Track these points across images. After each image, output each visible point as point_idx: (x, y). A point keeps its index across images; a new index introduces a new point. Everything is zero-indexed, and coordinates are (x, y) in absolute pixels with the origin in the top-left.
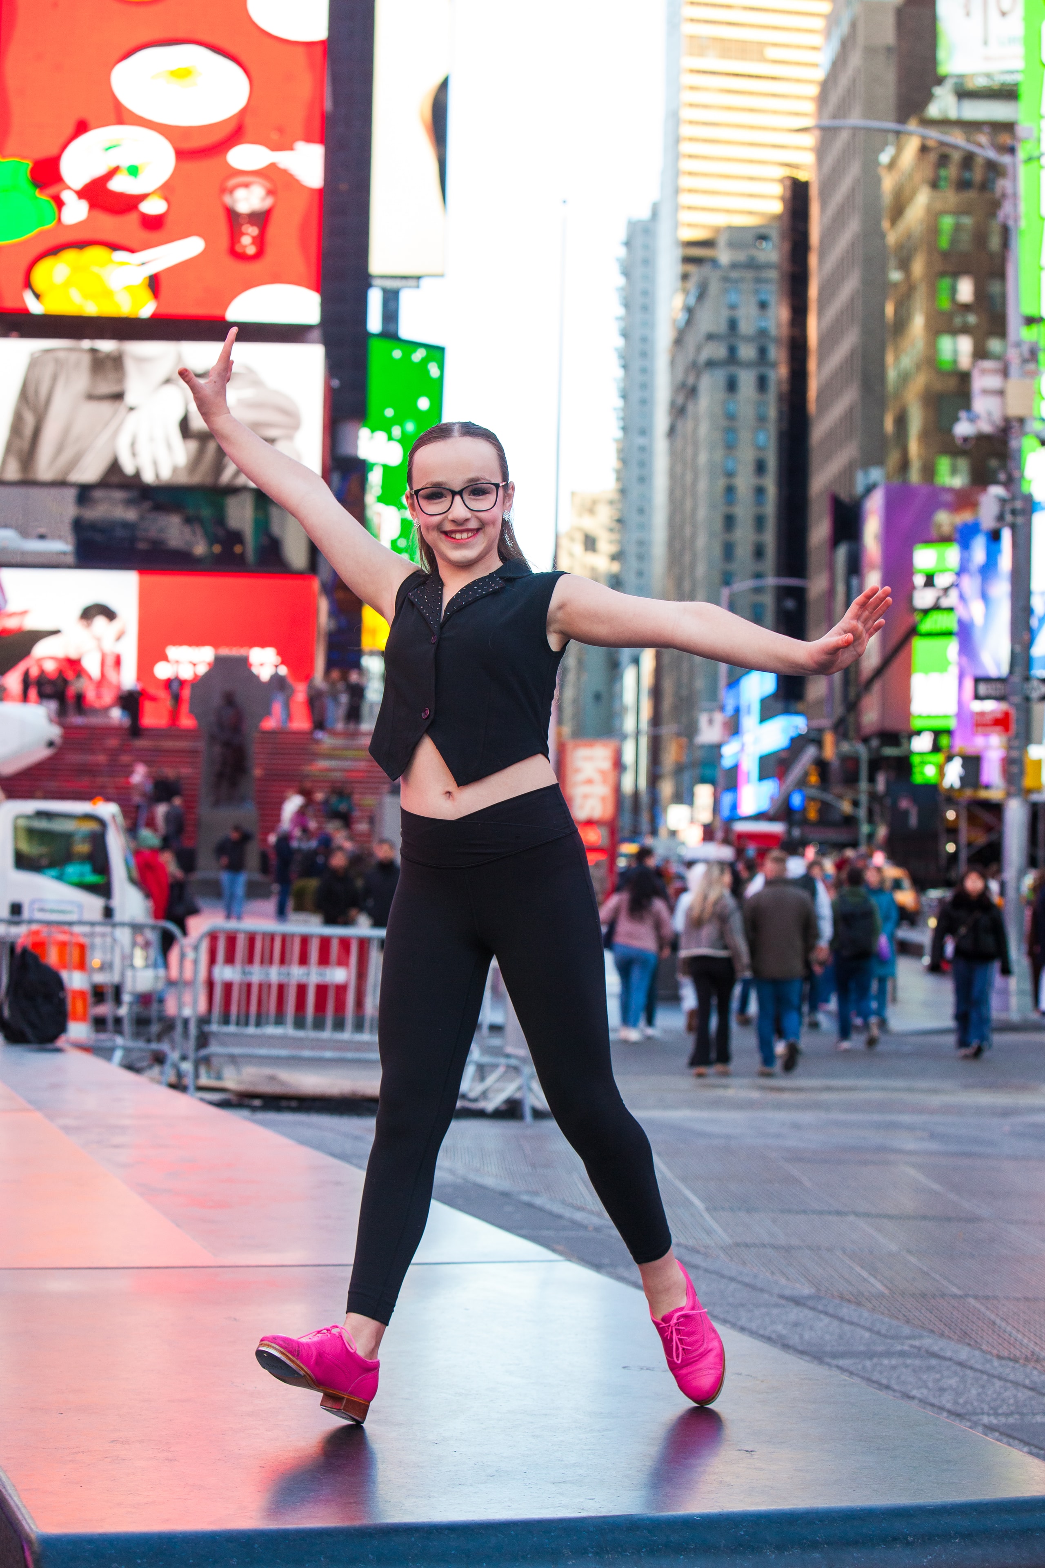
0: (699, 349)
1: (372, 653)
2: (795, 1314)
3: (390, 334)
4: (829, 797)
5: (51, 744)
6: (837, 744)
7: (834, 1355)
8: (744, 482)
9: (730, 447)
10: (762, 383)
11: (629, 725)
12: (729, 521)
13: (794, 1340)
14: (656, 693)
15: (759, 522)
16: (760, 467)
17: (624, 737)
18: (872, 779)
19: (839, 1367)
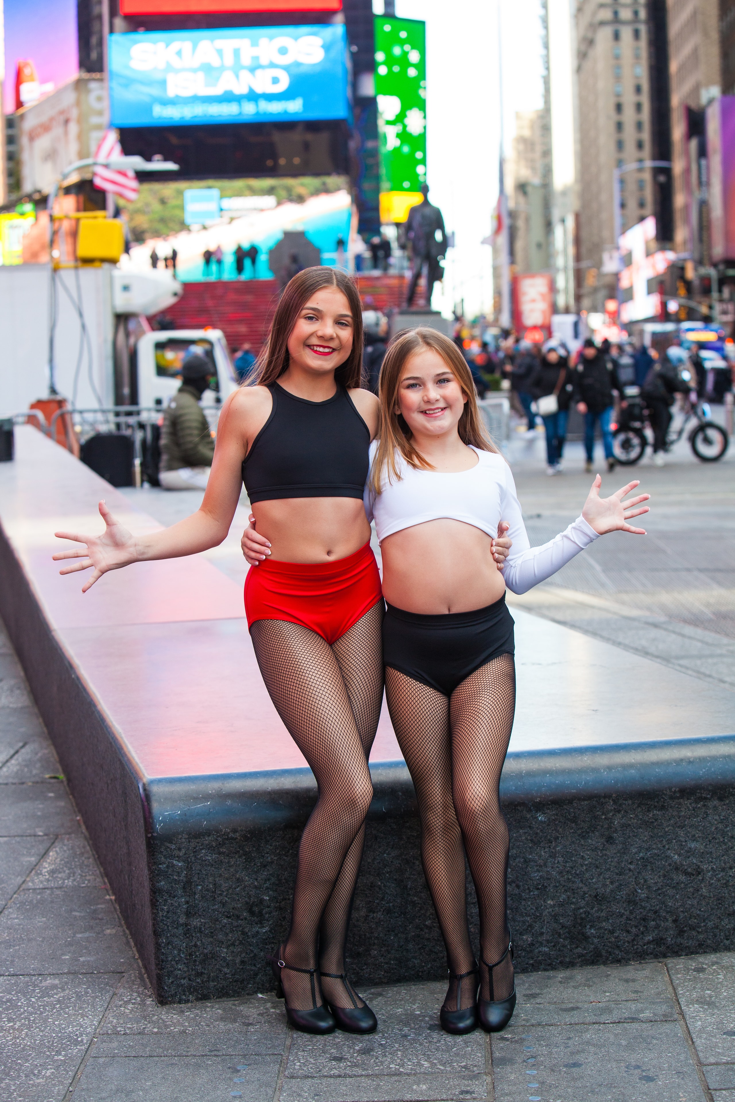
0: (594, 14)
1: (388, 224)
2: (654, 633)
3: (389, 15)
4: (693, 304)
5: (175, 294)
6: (696, 269)
7: (677, 658)
8: (629, 99)
9: (618, 78)
10: (637, 34)
11: (560, 261)
12: (619, 126)
13: (652, 649)
14: (578, 241)
15: (639, 126)
16: (638, 89)
17: (557, 270)
18: (720, 291)
19: (680, 666)
